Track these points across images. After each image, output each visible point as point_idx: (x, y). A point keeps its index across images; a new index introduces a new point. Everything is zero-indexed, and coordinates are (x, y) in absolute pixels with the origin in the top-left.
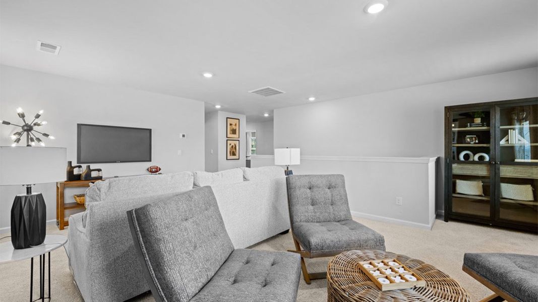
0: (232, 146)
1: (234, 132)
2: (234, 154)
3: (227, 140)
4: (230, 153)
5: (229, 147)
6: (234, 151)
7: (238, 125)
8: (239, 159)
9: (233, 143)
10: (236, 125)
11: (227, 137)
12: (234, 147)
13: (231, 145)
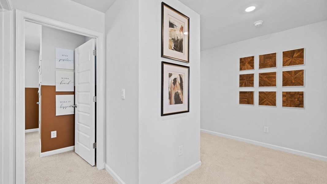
0: (175, 80)
1: (178, 46)
2: (178, 101)
3: (163, 63)
4: (170, 98)
5: (168, 82)
6: (180, 91)
7: (186, 28)
8: (188, 111)
9: (177, 72)
10: (182, 29)
11: (162, 55)
12: (178, 83)
13: (173, 78)
